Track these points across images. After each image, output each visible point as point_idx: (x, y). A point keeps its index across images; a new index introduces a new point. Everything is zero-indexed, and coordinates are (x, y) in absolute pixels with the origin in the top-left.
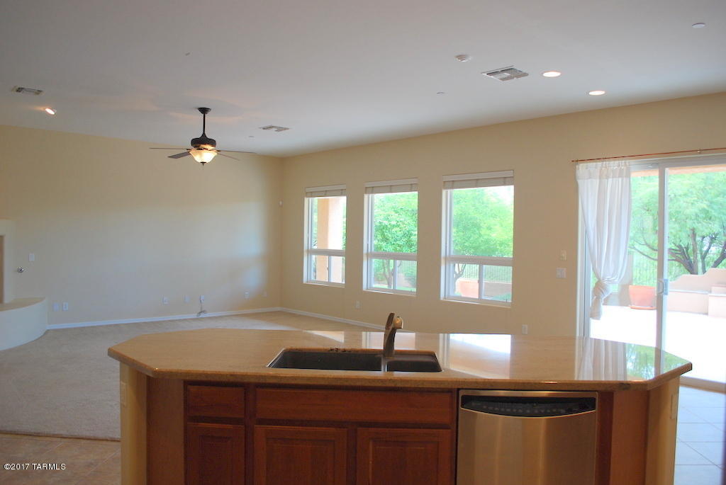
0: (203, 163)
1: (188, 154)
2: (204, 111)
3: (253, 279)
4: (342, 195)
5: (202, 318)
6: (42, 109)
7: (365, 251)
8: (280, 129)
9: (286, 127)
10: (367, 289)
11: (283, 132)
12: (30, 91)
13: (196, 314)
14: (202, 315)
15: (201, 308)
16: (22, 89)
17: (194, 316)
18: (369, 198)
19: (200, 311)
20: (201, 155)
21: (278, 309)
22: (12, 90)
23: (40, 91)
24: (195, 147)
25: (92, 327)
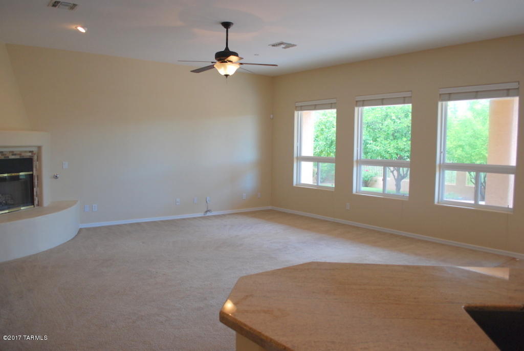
0: (227, 76)
1: (212, 67)
2: (227, 25)
3: (249, 182)
4: (331, 108)
5: (208, 216)
6: (74, 27)
7: (355, 158)
8: (288, 46)
9: (295, 44)
10: (356, 192)
11: (291, 48)
12: (66, 4)
13: (203, 213)
14: (209, 214)
15: (208, 208)
16: (58, 2)
17: (201, 214)
18: (358, 110)
19: (206, 210)
20: (225, 68)
21: (270, 207)
22: (48, 5)
23: (75, 5)
24: (218, 60)
25: (118, 225)
